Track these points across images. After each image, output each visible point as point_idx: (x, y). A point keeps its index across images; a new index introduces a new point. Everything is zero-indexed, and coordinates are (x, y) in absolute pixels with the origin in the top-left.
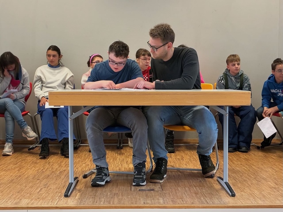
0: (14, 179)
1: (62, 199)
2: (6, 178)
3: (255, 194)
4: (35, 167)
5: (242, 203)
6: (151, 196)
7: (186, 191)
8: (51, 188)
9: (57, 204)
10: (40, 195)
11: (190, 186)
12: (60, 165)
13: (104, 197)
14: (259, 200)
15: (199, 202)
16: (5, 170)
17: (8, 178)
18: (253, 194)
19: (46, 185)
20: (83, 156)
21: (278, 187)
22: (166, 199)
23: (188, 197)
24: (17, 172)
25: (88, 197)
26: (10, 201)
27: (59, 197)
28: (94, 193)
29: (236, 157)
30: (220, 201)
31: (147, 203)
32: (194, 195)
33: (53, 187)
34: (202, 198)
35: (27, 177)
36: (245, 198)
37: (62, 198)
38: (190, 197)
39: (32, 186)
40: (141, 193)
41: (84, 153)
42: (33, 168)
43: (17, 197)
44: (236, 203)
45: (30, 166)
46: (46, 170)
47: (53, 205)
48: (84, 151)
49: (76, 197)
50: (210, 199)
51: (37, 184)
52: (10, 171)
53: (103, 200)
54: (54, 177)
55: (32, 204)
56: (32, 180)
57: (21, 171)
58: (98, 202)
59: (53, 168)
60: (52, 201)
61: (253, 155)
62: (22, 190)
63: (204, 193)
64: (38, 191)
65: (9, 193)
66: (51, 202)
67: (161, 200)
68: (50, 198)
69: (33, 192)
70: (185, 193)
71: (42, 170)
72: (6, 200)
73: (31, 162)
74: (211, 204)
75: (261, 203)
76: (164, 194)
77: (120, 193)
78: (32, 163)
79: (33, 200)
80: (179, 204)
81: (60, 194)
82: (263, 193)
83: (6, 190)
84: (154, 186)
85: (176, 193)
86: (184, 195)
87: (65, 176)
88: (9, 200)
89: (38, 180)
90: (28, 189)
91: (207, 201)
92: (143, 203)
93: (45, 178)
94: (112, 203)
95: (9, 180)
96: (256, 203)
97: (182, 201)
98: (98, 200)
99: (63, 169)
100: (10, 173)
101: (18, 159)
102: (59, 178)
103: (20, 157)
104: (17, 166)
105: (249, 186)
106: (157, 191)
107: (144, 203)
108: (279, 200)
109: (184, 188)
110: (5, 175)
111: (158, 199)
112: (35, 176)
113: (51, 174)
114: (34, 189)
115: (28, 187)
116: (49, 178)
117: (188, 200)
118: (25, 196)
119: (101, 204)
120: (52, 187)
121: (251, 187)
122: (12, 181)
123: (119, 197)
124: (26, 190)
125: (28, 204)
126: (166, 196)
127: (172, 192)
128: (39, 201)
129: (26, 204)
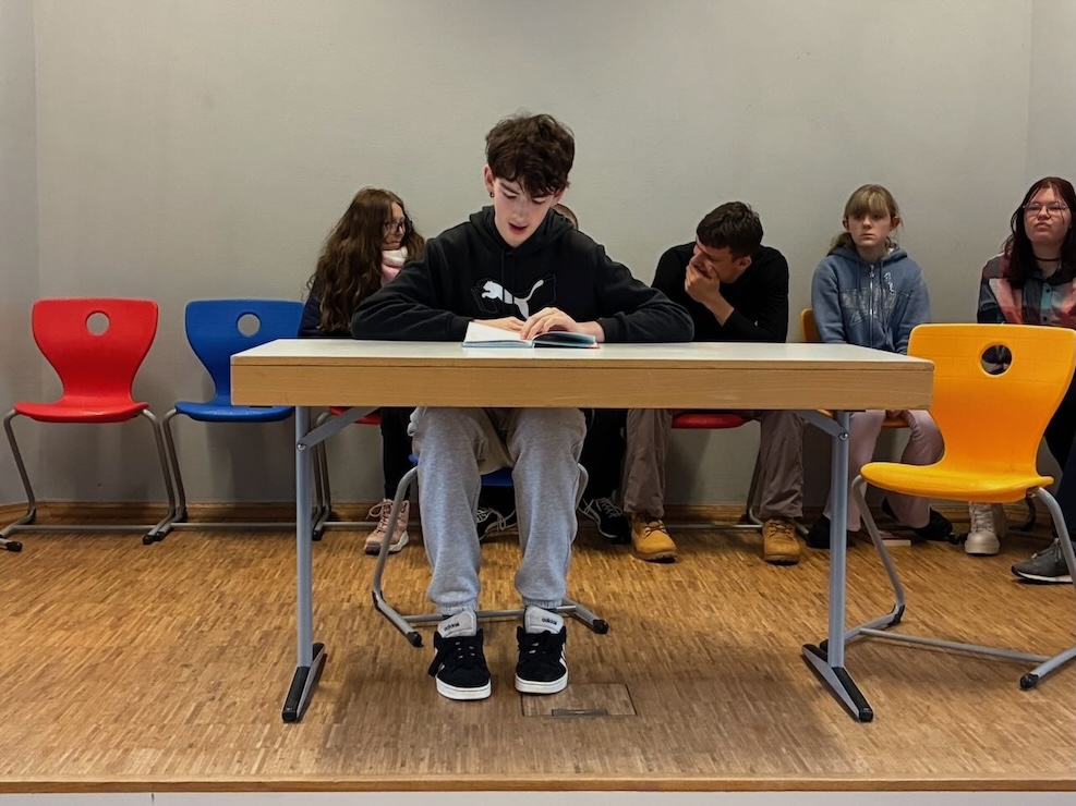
0: (97, 665)
1: (276, 751)
2: (70, 659)
3: (969, 731)
4: (171, 615)
5: (930, 771)
6: (600, 740)
7: (723, 719)
8: (235, 703)
9: (259, 769)
10: (196, 734)
11: (733, 696)
12: (261, 607)
13: (428, 740)
14: (990, 758)
15: (777, 766)
16: (63, 624)
17: (76, 657)
18: (963, 733)
19: (215, 689)
20: (339, 567)
21: (1049, 705)
22: (652, 751)
23: (731, 743)
24: (109, 633)
25: (369, 743)
26: (89, 756)
27: (265, 740)
28: (391, 726)
29: (881, 576)
30: (849, 760)
32: (752, 735)
33: (241, 697)
34: (784, 750)
35: (146, 656)
36: (936, 748)
37: (276, 746)
38: (740, 746)
39: (165, 693)
40: (562, 724)
41: (344, 556)
42: (166, 619)
43: (115, 741)
44: (908, 772)
45: (152, 610)
46: (213, 626)
47: (248, 774)
48: (343, 548)
49: (325, 742)
50: (812, 752)
51: (184, 683)
52: (81, 630)
53: (426, 753)
54: (240, 654)
55: (170, 770)
56: (165, 668)
57: (121, 630)
58: (407, 765)
59: (236, 617)
60: (242, 756)
61: (939, 570)
62: (128, 710)
63: (785, 727)
64: (188, 714)
65: (85, 721)
66: (239, 761)
67: (638, 757)
68: (232, 745)
69: (170, 717)
70: (721, 726)
71: (199, 625)
72: (73, 752)
73: (157, 593)
74: (816, 775)
75: (996, 771)
76: (643, 731)
77: (486, 727)
78: (160, 597)
79: (173, 755)
80: (702, 773)
81: (268, 726)
82: (999, 728)
83: (74, 706)
84: (604, 698)
85: (687, 726)
86: (716, 736)
87: (283, 653)
88: (83, 752)
89: (186, 666)
90: (151, 705)
91: (804, 759)
92: (573, 770)
93: (209, 661)
94: (459, 770)
95: (82, 666)
97: (714, 759)
98: (409, 755)
99: (271, 622)
100: (84, 637)
101: (111, 579)
102: (262, 661)
103: (117, 573)
104: (104, 607)
106: (620, 719)
107: (577, 770)
108: (1061, 757)
109: (712, 707)
110: (64, 646)
111: (626, 754)
112: (173, 649)
113: (230, 643)
114: (173, 707)
115: (150, 699)
116: (225, 660)
117: (735, 758)
118: (141, 733)
119: (420, 772)
120: (238, 700)
121: (953, 703)
122: (90, 674)
123: (484, 741)
124: (145, 710)
125: (154, 770)
126: (651, 739)
127: (671, 722)
128: (195, 758)
129: (149, 770)
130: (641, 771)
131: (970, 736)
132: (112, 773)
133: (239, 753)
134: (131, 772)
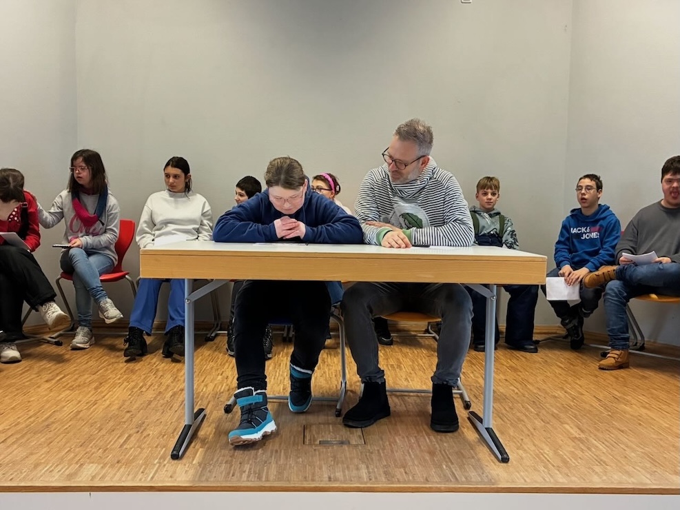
0: (81, 411)
1: (164, 466)
3: (545, 455)
4: (128, 382)
7: (411, 447)
8: (149, 435)
9: (152, 478)
10: (123, 454)
11: (418, 432)
13: (249, 460)
15: (440, 477)
16: (71, 387)
17: (71, 407)
18: (542, 456)
19: (141, 426)
21: (587, 439)
22: (372, 467)
23: (416, 462)
24: (93, 392)
25: (218, 460)
26: (60, 469)
27: (160, 459)
30: (481, 474)
31: (336, 480)
32: (427, 457)
33: (153, 431)
34: (444, 467)
35: (108, 406)
37: (165, 462)
38: (420, 464)
39: (113, 428)
40: (325, 450)
43: (77, 459)
45: (119, 379)
46: (148, 388)
47: (145, 481)
49: (193, 460)
50: (460, 469)
51: (125, 422)
52: (79, 390)
53: (247, 468)
54: (159, 405)
55: (103, 477)
56: (117, 413)
57: (99, 390)
58: (235, 476)
59: (161, 384)
60: (145, 469)
62: (90, 439)
63: (445, 452)
64: (122, 441)
65: (64, 445)
66: (142, 472)
67: (364, 471)
68: (141, 462)
69: (112, 443)
70: (410, 451)
71: (141, 388)
72: (51, 467)
73: (124, 369)
76: (368, 454)
77: (283, 451)
78: (125, 372)
79: (107, 468)
80: (398, 481)
81: (164, 449)
82: (561, 453)
83: (62, 436)
84: (349, 433)
85: (392, 451)
86: (408, 458)
87: (182, 405)
88: (57, 466)
89: (128, 412)
90: (104, 435)
91: (455, 473)
92: (327, 479)
93: (142, 409)
94: (264, 479)
95: (72, 412)
96: (552, 480)
97: (406, 473)
98: (238, 469)
99: (179, 387)
100: (79, 394)
102: (170, 409)
103: (107, 358)
104: (95, 377)
105: (531, 436)
107: (330, 478)
108: (597, 473)
109: (406, 439)
110: (67, 399)
111: (358, 469)
112: (124, 401)
113: (155, 398)
114: (115, 437)
115: (103, 432)
116: (150, 409)
117: (418, 472)
118: (92, 454)
119: (242, 480)
120: (151, 432)
121: (535, 437)
122: (77, 416)
123: (280, 460)
124: (99, 439)
125: (93, 478)
126: (372, 459)
127: (383, 449)
128: (119, 470)
129: (90, 478)
130: (365, 480)
131: (546, 458)
132: (69, 480)
133: (144, 467)
134: (80, 479)
